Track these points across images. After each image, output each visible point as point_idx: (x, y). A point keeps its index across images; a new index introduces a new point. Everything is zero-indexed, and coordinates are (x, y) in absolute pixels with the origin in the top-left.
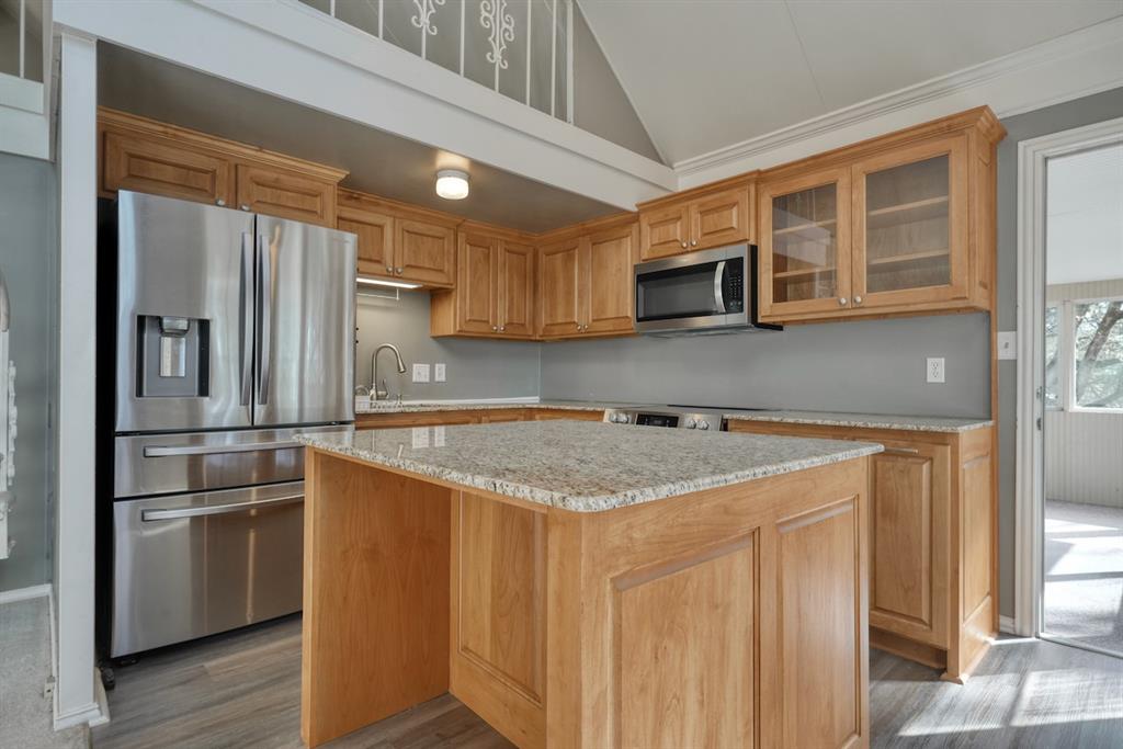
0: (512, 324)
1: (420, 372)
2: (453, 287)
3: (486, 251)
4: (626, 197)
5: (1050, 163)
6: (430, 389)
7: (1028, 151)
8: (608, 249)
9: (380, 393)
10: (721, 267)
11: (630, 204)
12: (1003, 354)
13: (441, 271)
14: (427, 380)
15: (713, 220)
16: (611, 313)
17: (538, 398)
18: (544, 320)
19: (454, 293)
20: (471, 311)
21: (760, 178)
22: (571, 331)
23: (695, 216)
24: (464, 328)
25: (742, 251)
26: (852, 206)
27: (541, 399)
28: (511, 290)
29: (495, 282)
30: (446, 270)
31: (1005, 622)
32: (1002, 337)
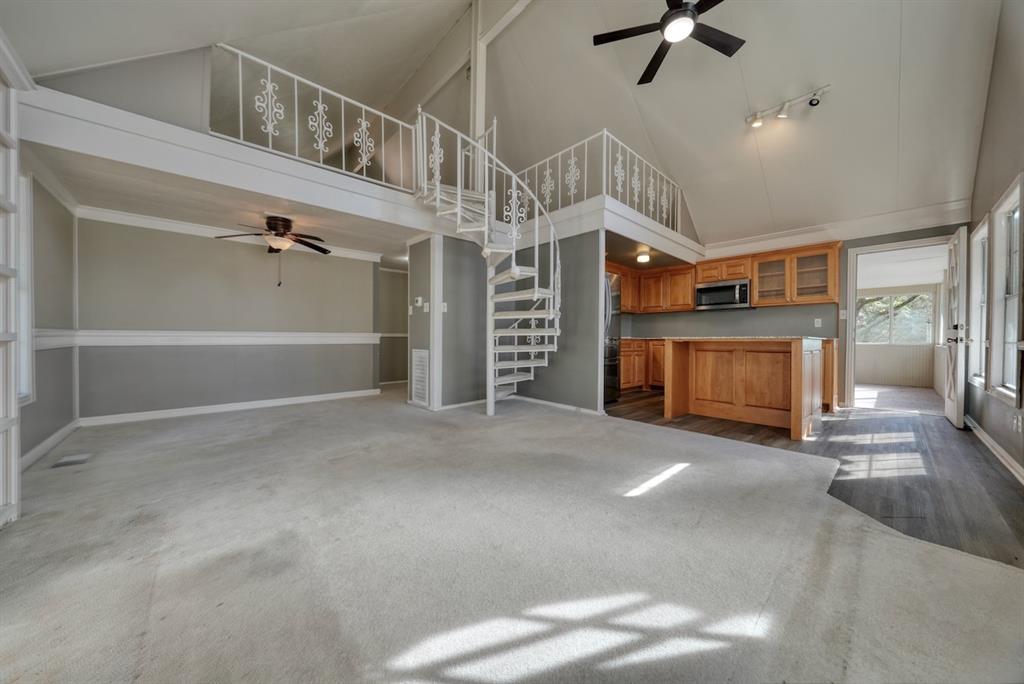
4: (691, 258)
5: (859, 257)
7: (851, 252)
8: (679, 279)
10: (738, 287)
11: (693, 262)
12: (841, 317)
15: (731, 270)
16: (681, 302)
18: (643, 305)
21: (754, 256)
22: (659, 310)
23: (724, 268)
25: (746, 282)
26: (791, 268)
31: (841, 403)
32: (841, 312)
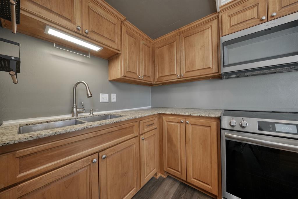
0: (146, 76)
1: (104, 98)
2: (120, 52)
3: (135, 40)
6: (109, 105)
9: (78, 110)
13: (114, 41)
14: (107, 101)
17: (150, 107)
19: (121, 57)
20: (129, 67)
24: (126, 75)
27: (152, 107)
28: (145, 61)
29: (139, 55)
30: (116, 41)
